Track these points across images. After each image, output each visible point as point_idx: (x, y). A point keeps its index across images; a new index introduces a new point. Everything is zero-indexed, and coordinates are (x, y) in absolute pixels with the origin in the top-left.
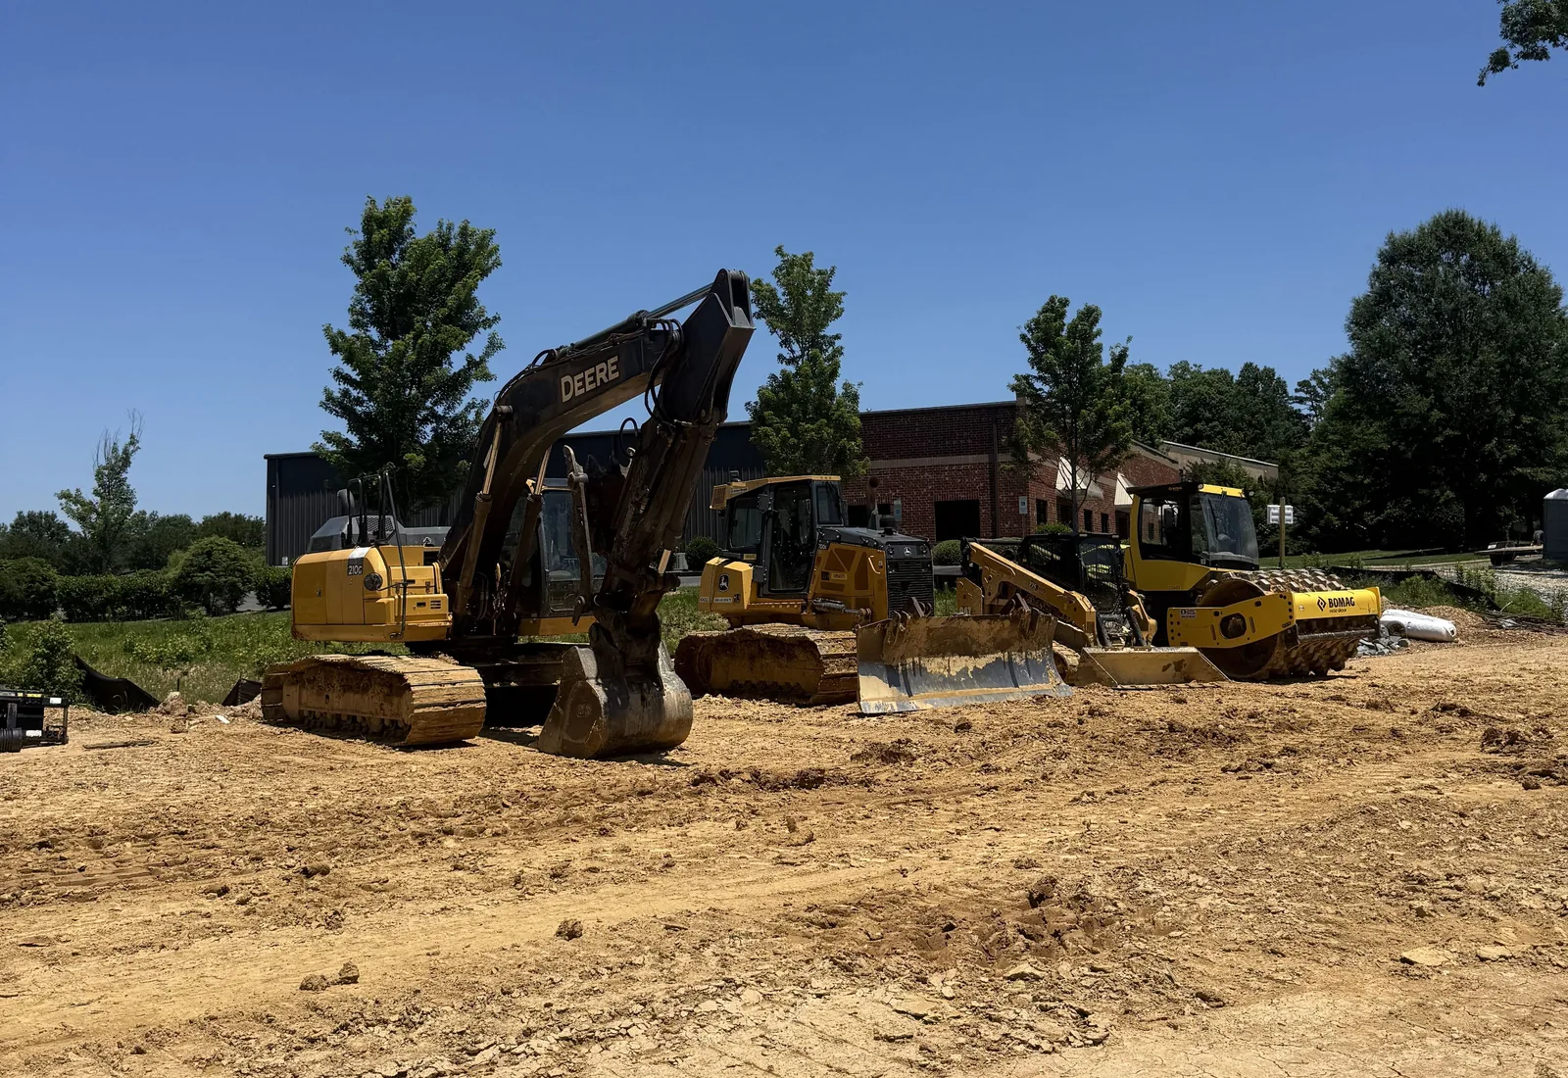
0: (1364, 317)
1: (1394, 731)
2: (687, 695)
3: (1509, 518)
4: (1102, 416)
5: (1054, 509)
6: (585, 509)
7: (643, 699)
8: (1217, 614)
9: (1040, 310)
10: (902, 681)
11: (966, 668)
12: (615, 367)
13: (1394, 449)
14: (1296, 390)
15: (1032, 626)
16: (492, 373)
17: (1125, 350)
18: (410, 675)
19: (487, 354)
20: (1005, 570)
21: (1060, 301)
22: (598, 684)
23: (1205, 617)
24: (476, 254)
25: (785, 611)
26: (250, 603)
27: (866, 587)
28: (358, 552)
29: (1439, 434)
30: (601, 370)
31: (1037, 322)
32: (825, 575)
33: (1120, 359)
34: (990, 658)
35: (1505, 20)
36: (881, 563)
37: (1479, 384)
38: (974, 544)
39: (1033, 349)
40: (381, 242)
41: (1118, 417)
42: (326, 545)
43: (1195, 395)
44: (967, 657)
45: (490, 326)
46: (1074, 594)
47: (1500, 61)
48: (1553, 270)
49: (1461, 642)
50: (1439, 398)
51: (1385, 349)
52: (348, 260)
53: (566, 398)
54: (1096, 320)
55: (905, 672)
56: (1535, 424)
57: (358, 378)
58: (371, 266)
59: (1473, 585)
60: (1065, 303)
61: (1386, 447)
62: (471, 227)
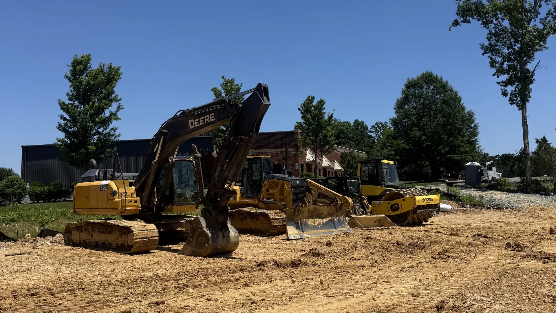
0: (400, 106)
1: (469, 243)
2: (237, 234)
3: (443, 171)
4: (325, 136)
5: (306, 167)
6: (201, 167)
7: (223, 235)
8: (389, 203)
9: (305, 100)
10: (300, 228)
11: (320, 223)
12: (213, 117)
13: (410, 148)
14: (371, 129)
15: (340, 208)
16: (119, 117)
17: (333, 114)
18: (132, 227)
19: (117, 111)
20: (320, 188)
21: (312, 98)
22: (207, 230)
23: (385, 204)
24: (115, 75)
25: (253, 203)
26: (27, 199)
27: (283, 195)
28: (105, 182)
29: (424, 144)
30: (207, 118)
31: (304, 104)
32: (267, 191)
33: (331, 117)
34: (327, 219)
35: (458, 9)
36: (289, 186)
37: (437, 127)
38: (308, 179)
39: (302, 113)
40: (80, 70)
41: (331, 136)
42: (89, 179)
43: (339, 129)
44: (320, 219)
45: (118, 102)
46: (346, 197)
47: (456, 23)
48: (458, 91)
49: (455, 212)
50: (424, 132)
51: (406, 115)
52: (66, 77)
53: (191, 127)
54: (324, 104)
55: (301, 224)
56: (454, 141)
57: (70, 119)
58: (75, 79)
59: (453, 194)
60: (313, 98)
61: (407, 147)
62: (113, 65)
